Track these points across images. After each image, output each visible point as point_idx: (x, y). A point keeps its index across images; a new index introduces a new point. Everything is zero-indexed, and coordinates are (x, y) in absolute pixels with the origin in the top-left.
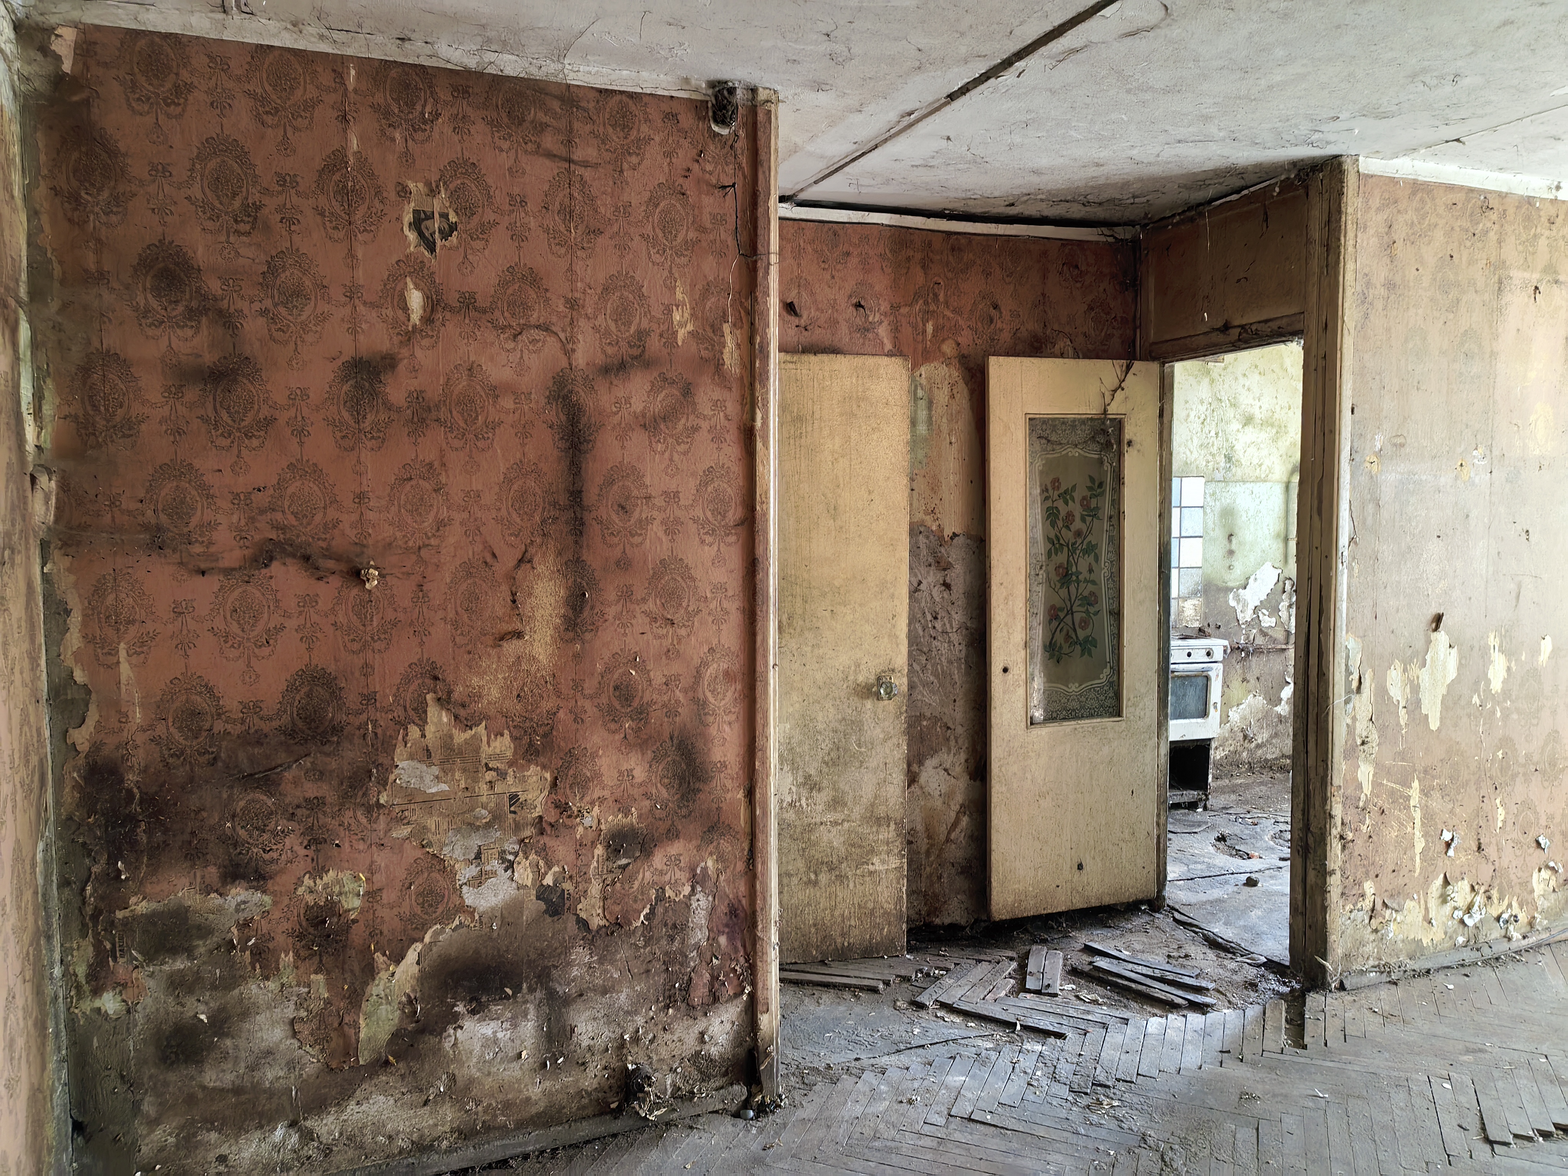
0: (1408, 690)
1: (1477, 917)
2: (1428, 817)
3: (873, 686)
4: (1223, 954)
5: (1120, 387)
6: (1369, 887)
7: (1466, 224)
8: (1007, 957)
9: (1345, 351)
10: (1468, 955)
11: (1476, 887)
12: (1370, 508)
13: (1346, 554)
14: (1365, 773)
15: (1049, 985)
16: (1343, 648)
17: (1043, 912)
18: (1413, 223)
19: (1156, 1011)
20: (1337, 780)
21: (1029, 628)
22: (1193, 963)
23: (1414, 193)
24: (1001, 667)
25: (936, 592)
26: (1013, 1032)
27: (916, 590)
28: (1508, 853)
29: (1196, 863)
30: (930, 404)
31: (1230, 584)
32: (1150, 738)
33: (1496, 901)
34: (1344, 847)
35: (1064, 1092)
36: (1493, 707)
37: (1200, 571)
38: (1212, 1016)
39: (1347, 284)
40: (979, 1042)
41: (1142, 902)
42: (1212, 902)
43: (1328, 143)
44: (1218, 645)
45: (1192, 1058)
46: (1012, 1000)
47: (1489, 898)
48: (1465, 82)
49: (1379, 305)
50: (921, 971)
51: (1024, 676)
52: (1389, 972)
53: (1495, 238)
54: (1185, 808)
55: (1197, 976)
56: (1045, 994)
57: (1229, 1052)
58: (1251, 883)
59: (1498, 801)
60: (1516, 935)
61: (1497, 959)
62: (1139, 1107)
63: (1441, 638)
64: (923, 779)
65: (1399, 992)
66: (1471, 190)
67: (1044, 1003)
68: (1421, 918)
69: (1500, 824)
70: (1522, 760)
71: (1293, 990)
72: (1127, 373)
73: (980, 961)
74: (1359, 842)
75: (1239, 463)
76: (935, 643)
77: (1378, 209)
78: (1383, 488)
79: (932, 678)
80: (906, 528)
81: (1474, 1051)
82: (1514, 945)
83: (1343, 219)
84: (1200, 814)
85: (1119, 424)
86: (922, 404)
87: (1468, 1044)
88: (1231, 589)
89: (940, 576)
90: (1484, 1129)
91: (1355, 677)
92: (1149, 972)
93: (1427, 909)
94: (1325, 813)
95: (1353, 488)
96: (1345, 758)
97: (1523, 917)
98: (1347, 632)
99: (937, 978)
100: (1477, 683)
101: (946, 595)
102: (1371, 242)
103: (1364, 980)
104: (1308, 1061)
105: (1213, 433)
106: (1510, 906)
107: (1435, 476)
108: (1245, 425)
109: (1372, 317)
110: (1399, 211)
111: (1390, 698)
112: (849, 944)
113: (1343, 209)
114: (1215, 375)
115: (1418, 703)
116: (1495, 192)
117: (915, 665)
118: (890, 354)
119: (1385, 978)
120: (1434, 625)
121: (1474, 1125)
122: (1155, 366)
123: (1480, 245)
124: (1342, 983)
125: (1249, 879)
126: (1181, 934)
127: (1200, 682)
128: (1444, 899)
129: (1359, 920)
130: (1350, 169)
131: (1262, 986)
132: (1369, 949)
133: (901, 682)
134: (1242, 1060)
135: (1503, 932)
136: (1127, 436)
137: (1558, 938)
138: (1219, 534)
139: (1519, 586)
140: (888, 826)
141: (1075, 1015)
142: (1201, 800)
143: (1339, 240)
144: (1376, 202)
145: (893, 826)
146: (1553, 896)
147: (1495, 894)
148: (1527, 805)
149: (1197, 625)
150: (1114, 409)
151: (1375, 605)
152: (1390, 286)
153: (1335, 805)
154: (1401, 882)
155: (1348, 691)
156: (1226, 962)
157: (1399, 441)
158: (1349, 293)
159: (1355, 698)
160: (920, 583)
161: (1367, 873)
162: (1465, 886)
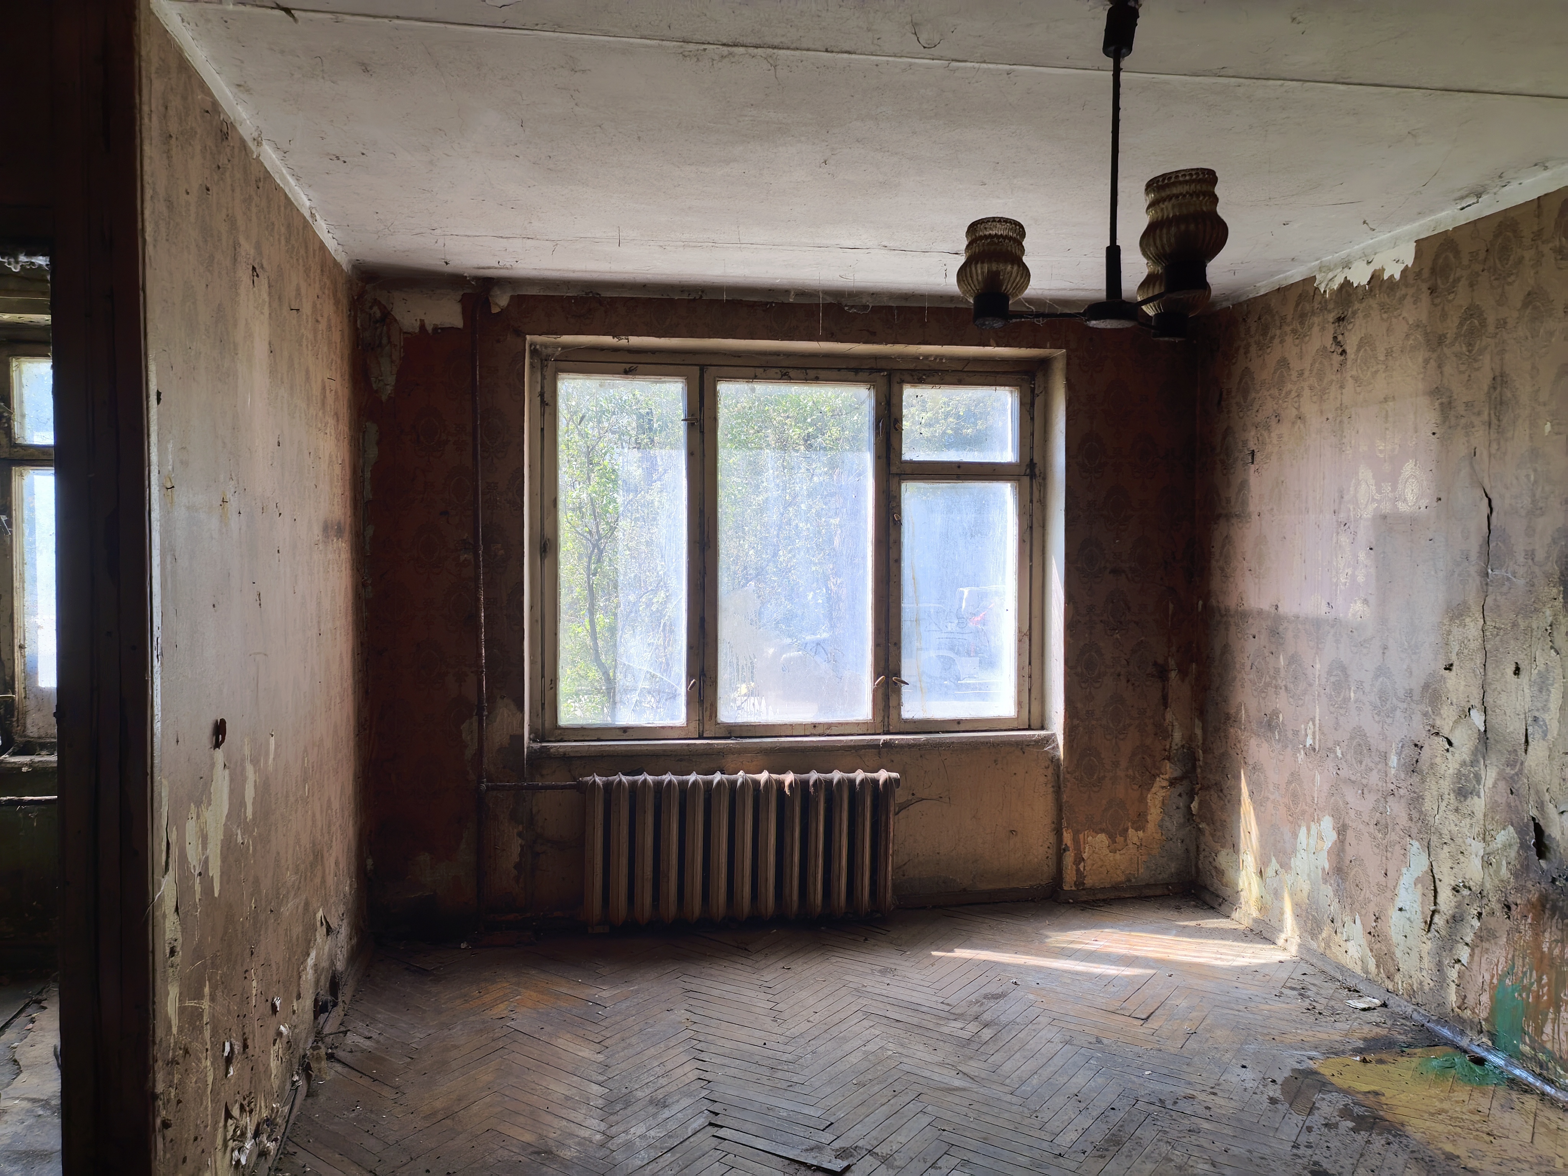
0: (200, 847)
1: (249, 1145)
2: (215, 1031)
7: (214, 149)
11: (244, 1105)
14: (173, 1001)
18: (181, 115)
33: (254, 1110)
36: (248, 841)
47: (251, 1111)
49: (163, 230)
53: (230, 182)
59: (253, 970)
60: (269, 1145)
63: (220, 756)
66: (214, 100)
69: (254, 1002)
70: (264, 904)
100: (239, 812)
107: (209, 515)
110: (172, 88)
111: (189, 865)
115: (207, 860)
116: (228, 116)
123: (222, 185)
135: (258, 1149)
139: (258, 669)
146: (281, 1069)
147: (254, 1101)
148: (267, 963)
151: (176, 721)
152: (169, 203)
157: (185, 456)
159: (164, 880)
162: (237, 1110)
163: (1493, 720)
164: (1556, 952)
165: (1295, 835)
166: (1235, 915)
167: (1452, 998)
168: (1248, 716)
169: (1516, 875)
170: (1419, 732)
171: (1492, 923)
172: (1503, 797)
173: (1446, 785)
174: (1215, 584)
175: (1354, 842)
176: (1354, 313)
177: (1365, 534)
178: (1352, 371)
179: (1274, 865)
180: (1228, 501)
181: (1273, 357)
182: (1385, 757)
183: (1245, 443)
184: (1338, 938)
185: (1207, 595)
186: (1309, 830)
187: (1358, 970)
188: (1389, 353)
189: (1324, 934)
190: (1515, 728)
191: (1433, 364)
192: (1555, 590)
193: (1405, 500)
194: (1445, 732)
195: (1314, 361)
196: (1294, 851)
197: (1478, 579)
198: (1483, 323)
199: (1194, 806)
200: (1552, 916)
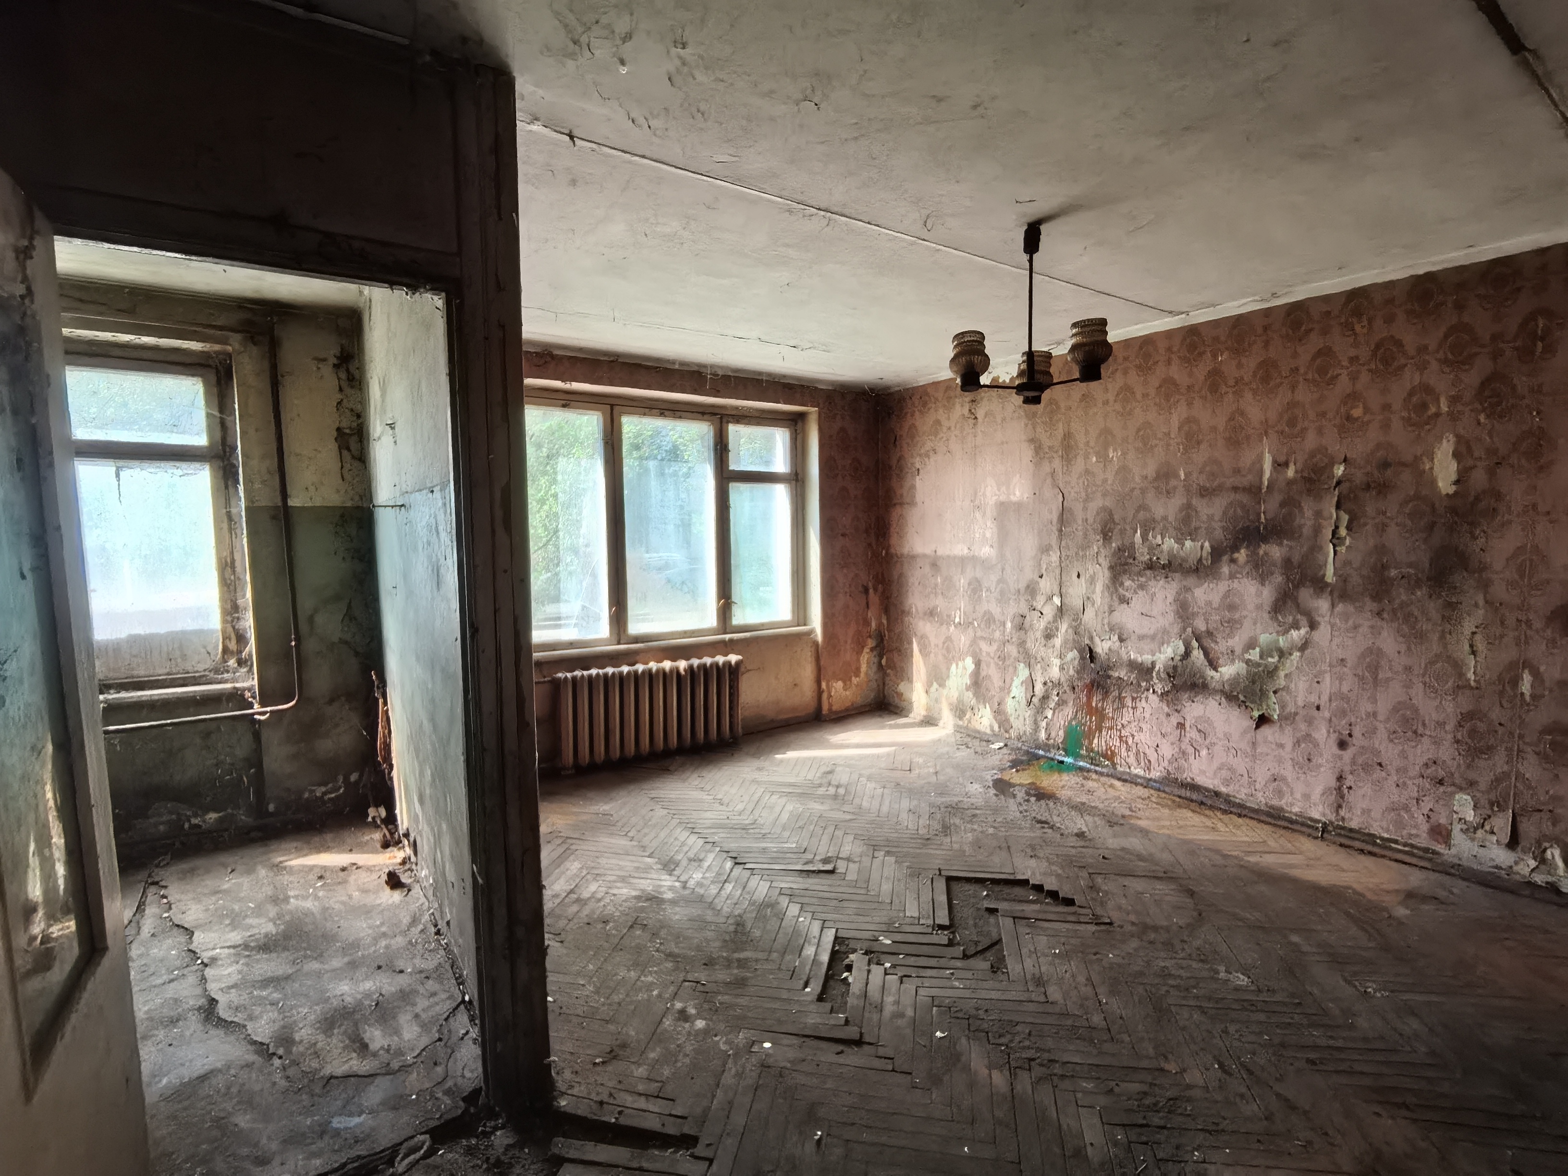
163: (1066, 601)
164: (1100, 705)
165: (948, 669)
166: (911, 715)
167: (1043, 735)
168: (917, 610)
169: (1078, 672)
170: (1023, 608)
171: (1065, 697)
172: (1071, 635)
173: (1039, 634)
174: (894, 540)
175: (985, 668)
176: (982, 399)
177: (990, 512)
178: (980, 428)
179: (935, 685)
180: (902, 496)
181: (930, 418)
182: (1004, 624)
183: (912, 464)
184: (977, 717)
185: (888, 548)
186: (957, 665)
187: (988, 731)
188: (1004, 419)
189: (967, 716)
190: (1077, 603)
191: (1030, 426)
192: (1098, 537)
193: (1015, 494)
194: (1039, 607)
195: (958, 422)
196: (948, 677)
197: (1057, 533)
198: (1058, 407)
199: (884, 662)
200: (1098, 688)
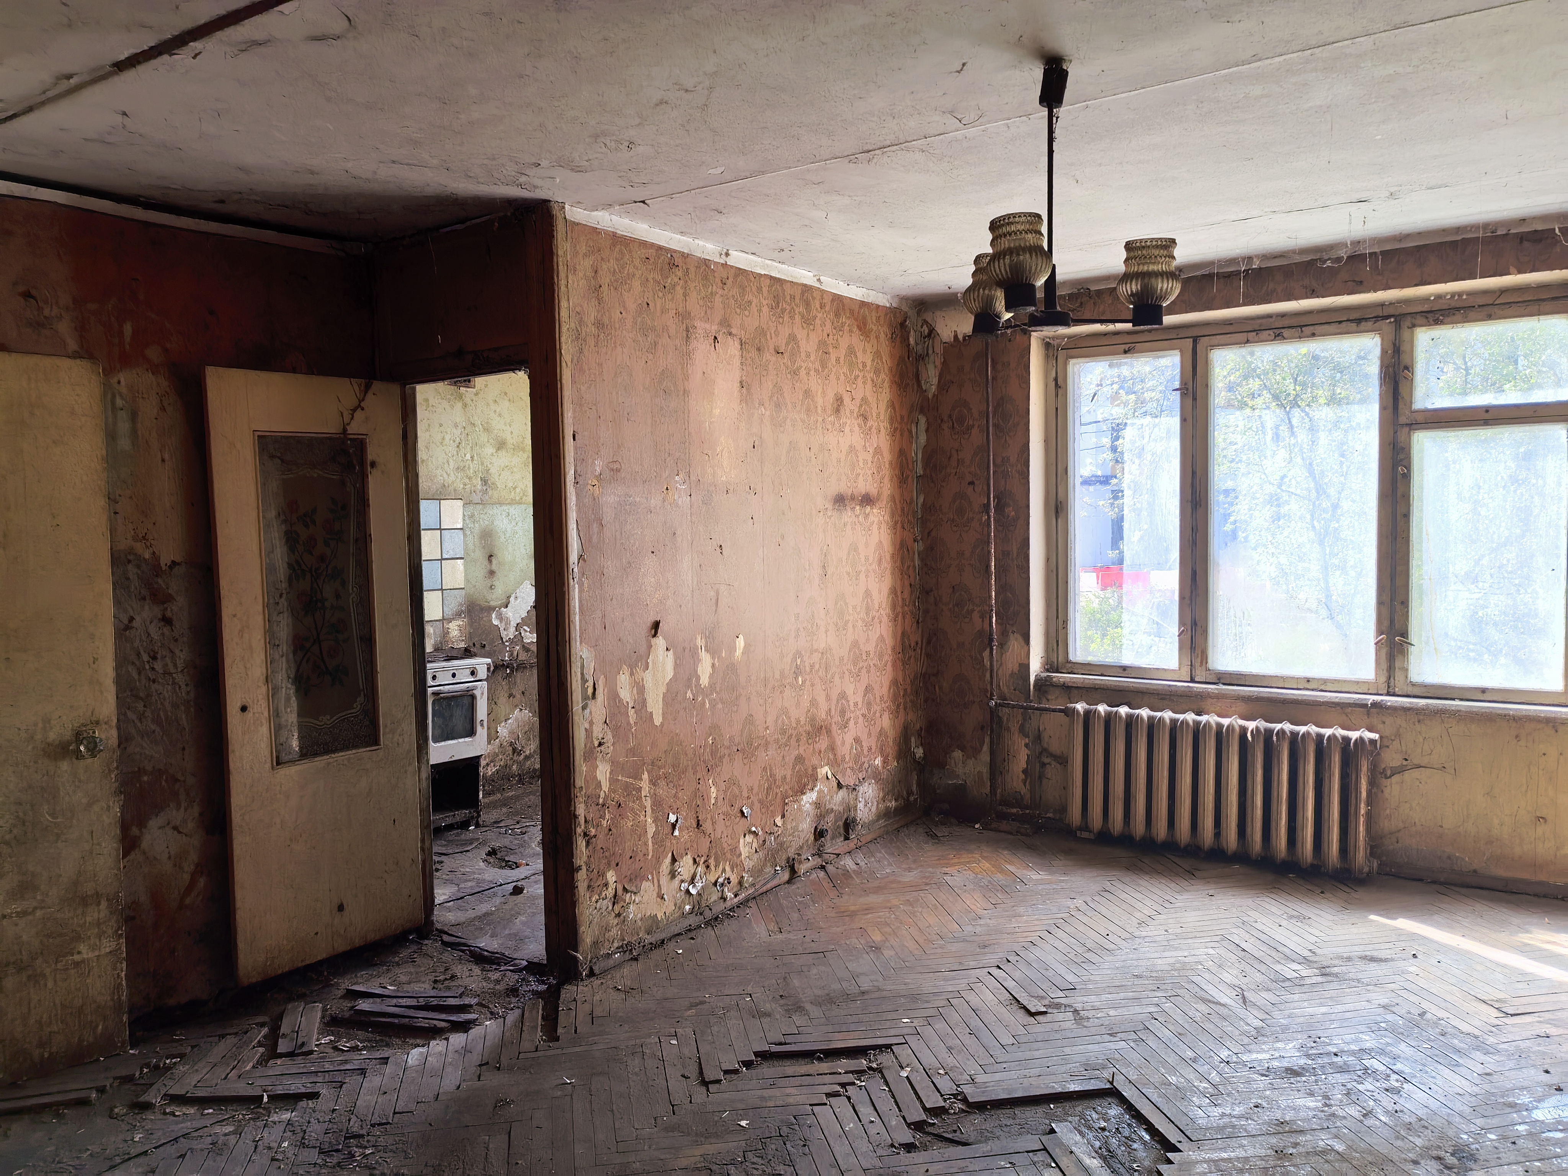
0: (635, 692)
1: (699, 885)
2: (657, 804)
3: (69, 743)
4: (487, 967)
5: (359, 407)
6: (611, 876)
7: (659, 278)
8: (256, 1024)
9: (564, 381)
10: (693, 920)
11: (697, 860)
12: (595, 527)
13: (576, 570)
14: (603, 772)
15: (303, 1044)
16: (578, 658)
17: (300, 965)
18: (615, 270)
19: (418, 1041)
20: (579, 782)
21: (270, 662)
22: (459, 982)
23: (614, 245)
24: (239, 705)
25: (153, 630)
26: (259, 1107)
27: (127, 628)
28: (720, 827)
29: (466, 881)
30: (134, 416)
31: (493, 603)
32: (410, 764)
33: (713, 868)
34: (588, 843)
35: (313, 1156)
36: (703, 700)
37: (463, 592)
38: (475, 1032)
39: (563, 320)
40: (218, 1129)
41: (410, 932)
42: (480, 917)
43: (535, 187)
44: (481, 664)
45: (451, 1080)
46: (261, 1070)
47: (708, 867)
48: (640, 149)
49: (591, 341)
50: (148, 1065)
51: (266, 714)
52: (631, 950)
53: (681, 292)
54: (458, 828)
55: (461, 996)
56: (298, 1055)
57: (487, 1063)
58: (518, 891)
59: (710, 781)
60: (730, 895)
61: (716, 918)
62: (394, 1147)
63: (660, 642)
64: (145, 843)
65: (639, 966)
66: (660, 248)
67: (298, 1065)
68: (655, 895)
69: (713, 801)
70: (726, 743)
71: (550, 986)
72: (366, 392)
73: (223, 1036)
74: (601, 836)
75: (494, 486)
76: (154, 686)
77: (585, 255)
78: (605, 509)
79: (153, 727)
80: (107, 556)
81: (697, 1005)
82: (728, 904)
83: (555, 259)
84: (472, 831)
85: (360, 445)
86: (123, 415)
87: (691, 1000)
88: (493, 609)
89: (157, 611)
90: (701, 1072)
91: (590, 684)
92: (413, 1002)
93: (659, 886)
94: (570, 814)
95: (579, 511)
96: (585, 760)
97: (734, 879)
98: (581, 643)
99: (168, 1068)
100: (689, 680)
101: (166, 630)
102: (581, 284)
103: (611, 962)
104: (559, 1051)
105: (468, 456)
106: (724, 870)
107: (647, 498)
108: (498, 449)
109: (586, 352)
110: (602, 259)
111: (621, 700)
112: (51, 1054)
113: (555, 251)
114: (468, 400)
115: (644, 701)
116: (680, 252)
117: (129, 713)
118: (75, 356)
119: (628, 956)
120: (653, 631)
121: (692, 1070)
122: (395, 389)
123: (670, 296)
124: (591, 969)
125: (515, 887)
126: (449, 956)
127: (466, 701)
128: (673, 874)
129: (604, 908)
130: (558, 214)
131: (522, 990)
132: (614, 932)
133: (108, 736)
134: (499, 1069)
135: (720, 894)
136: (371, 456)
137: (761, 891)
138: (479, 555)
139: (717, 593)
140: (99, 904)
141: (332, 1068)
142: (472, 817)
143: (553, 278)
144: (583, 248)
145: (104, 904)
146: (756, 856)
147: (712, 862)
148: (732, 782)
149: (462, 645)
150: (355, 428)
151: (604, 616)
152: (599, 325)
153: (578, 806)
154: (638, 866)
155: (585, 698)
156: (490, 974)
157: (615, 466)
158: (564, 329)
159: (591, 703)
160: (131, 619)
161: (609, 864)
162: (688, 860)
